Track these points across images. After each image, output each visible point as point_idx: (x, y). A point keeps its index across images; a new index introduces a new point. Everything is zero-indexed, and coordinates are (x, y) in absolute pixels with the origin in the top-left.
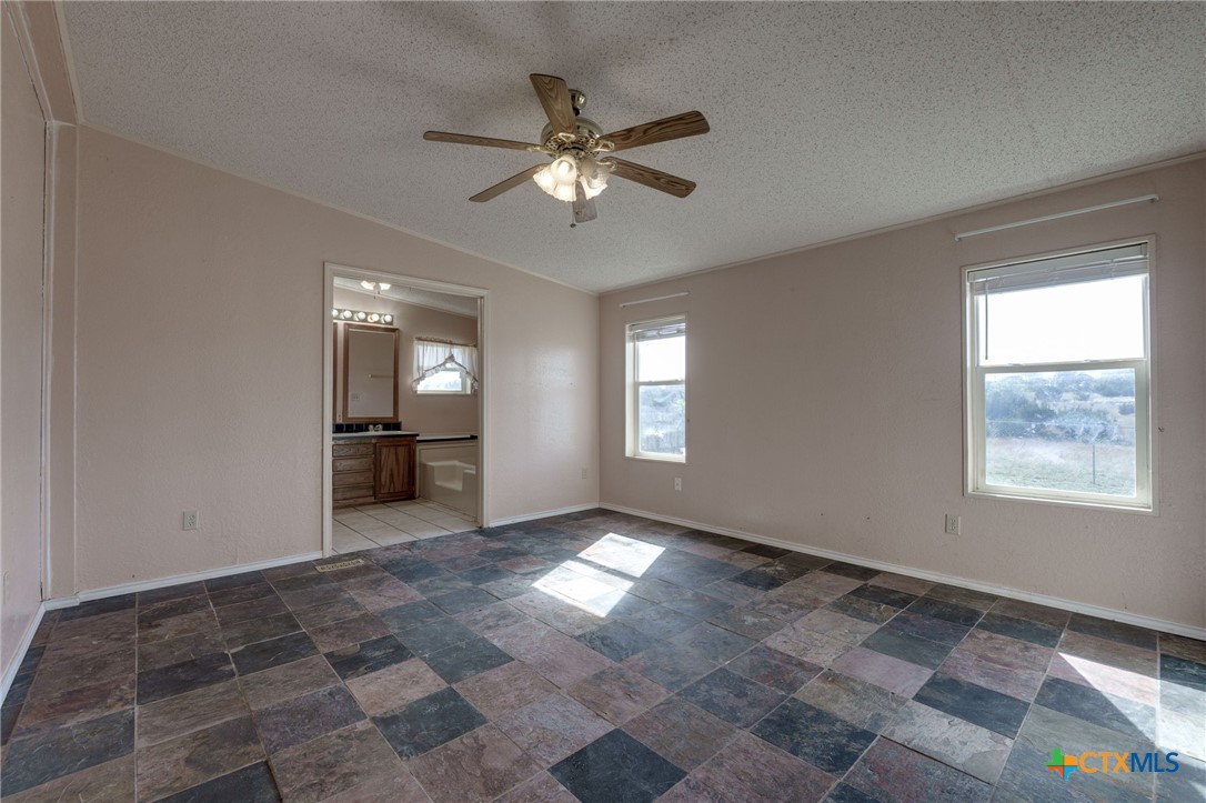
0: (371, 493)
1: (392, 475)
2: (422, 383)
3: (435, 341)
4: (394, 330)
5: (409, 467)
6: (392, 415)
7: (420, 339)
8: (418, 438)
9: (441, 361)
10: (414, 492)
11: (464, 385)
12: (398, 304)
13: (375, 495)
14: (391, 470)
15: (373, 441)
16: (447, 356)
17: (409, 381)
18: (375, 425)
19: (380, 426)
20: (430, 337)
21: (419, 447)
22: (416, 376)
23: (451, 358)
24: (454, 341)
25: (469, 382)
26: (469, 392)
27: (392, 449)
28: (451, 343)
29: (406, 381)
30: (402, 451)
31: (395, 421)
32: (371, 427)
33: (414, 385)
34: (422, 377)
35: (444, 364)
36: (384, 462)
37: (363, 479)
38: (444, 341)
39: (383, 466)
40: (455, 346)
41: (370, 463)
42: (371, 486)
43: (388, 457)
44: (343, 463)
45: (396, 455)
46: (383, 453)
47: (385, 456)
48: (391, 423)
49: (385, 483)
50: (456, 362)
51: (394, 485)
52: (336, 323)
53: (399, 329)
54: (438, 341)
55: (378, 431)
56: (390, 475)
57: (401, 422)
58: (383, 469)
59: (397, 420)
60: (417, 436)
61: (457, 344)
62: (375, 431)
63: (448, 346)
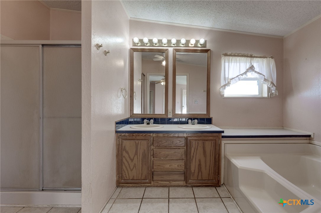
0: (183, 178)
1: (200, 165)
2: (227, 88)
3: (238, 56)
4: (207, 51)
5: (215, 158)
6: (205, 113)
7: (226, 55)
8: (223, 134)
9: (243, 70)
10: (219, 181)
11: (261, 90)
12: (210, 32)
13: (186, 180)
14: (200, 161)
16: (248, 67)
17: (218, 87)
19: (196, 121)
20: (234, 52)
21: (224, 142)
22: (223, 83)
23: (252, 68)
24: (254, 55)
25: (265, 87)
26: (265, 95)
27: (201, 143)
28: (251, 57)
30: (209, 146)
31: (207, 117)
32: (190, 121)
33: (221, 90)
34: (228, 84)
35: (245, 73)
36: (194, 154)
37: (176, 166)
38: (245, 55)
39: (193, 157)
40: (254, 59)
41: (182, 153)
42: (182, 172)
43: (197, 149)
44: (161, 152)
45: (203, 148)
46: (193, 146)
47: (195, 148)
48: (205, 118)
49: (194, 171)
50: (256, 72)
51: (202, 173)
52: (168, 49)
53: (210, 50)
54: (240, 55)
55: (194, 124)
56: (199, 165)
57: (212, 117)
58: (192, 159)
59: (209, 116)
60: (223, 132)
61: (257, 57)
62: (192, 124)
63: (249, 59)
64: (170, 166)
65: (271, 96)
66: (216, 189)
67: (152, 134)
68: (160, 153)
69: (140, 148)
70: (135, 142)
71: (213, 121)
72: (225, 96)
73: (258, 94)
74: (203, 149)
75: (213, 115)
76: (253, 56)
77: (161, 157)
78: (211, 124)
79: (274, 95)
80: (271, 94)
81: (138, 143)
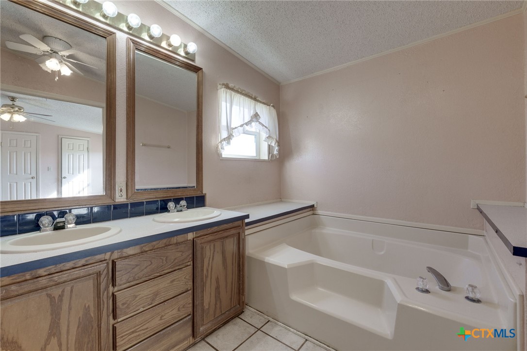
0: (189, 331)
1: (218, 288)
2: (227, 145)
4: (196, 69)
7: (227, 87)
9: (247, 119)
11: (258, 150)
13: (194, 331)
14: (217, 280)
15: (190, 236)
16: (252, 114)
17: (215, 141)
18: (177, 201)
19: (184, 203)
23: (256, 116)
24: (259, 98)
26: (265, 156)
27: (218, 244)
28: (255, 99)
29: (211, 141)
31: (198, 194)
32: (171, 205)
33: (220, 146)
34: (229, 138)
35: (250, 122)
36: (207, 270)
37: (175, 311)
38: (249, 94)
39: (207, 277)
40: (259, 103)
41: (187, 277)
42: (187, 318)
43: (213, 259)
44: (137, 294)
45: (223, 252)
46: (206, 255)
47: (210, 258)
48: (194, 197)
49: (209, 304)
50: (260, 123)
51: (221, 302)
52: (114, 33)
53: (201, 69)
54: (243, 92)
55: (181, 211)
56: (216, 289)
57: (206, 194)
58: (206, 282)
59: (202, 192)
60: (247, 217)
61: (261, 102)
62: (178, 211)
63: (253, 102)
64: (161, 319)
65: (272, 159)
66: (241, 319)
67: (108, 254)
68: (136, 297)
69: (70, 309)
70: (49, 296)
71: (208, 200)
72: (223, 156)
73: (255, 155)
74: (221, 255)
75: (207, 190)
76: (257, 99)
77: (139, 307)
78: (204, 206)
79: (275, 158)
80: (271, 156)
81: (61, 296)
